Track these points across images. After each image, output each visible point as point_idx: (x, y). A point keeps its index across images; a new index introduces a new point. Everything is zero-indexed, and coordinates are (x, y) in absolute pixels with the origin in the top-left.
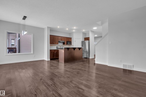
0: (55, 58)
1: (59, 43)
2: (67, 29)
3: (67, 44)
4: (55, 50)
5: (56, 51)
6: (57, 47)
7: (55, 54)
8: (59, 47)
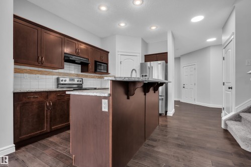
0: (46, 128)
1: (66, 65)
2: (103, 8)
3: (95, 71)
4: (47, 94)
5: (52, 97)
6: (58, 79)
7: (47, 113)
8: (68, 80)
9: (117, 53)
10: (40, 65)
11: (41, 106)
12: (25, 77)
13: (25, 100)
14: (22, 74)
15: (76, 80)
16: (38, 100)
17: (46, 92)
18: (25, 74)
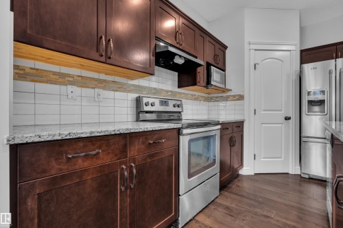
6: (138, 101)
8: (157, 102)
9: (247, 47)
10: (103, 59)
11: (106, 181)
12: (70, 95)
13: (56, 168)
14: (63, 87)
15: (171, 103)
16: (99, 162)
17: (120, 134)
18: (69, 87)
